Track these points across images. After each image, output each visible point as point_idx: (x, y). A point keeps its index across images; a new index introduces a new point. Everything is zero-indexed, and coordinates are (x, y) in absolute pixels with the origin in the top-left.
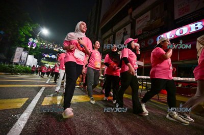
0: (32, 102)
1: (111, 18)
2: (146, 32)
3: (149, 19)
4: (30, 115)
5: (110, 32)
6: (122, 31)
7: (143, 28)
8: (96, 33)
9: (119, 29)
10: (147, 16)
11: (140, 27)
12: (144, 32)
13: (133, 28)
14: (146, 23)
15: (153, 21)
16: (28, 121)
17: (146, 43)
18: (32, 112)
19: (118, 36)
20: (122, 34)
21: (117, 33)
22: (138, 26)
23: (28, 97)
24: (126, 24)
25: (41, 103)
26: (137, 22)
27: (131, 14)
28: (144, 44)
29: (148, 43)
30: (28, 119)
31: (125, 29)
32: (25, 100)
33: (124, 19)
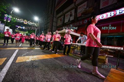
0: (9, 61)
1: (62, 5)
2: (83, 15)
3: (85, 7)
4: (8, 69)
5: (61, 13)
6: (69, 13)
7: (82, 12)
8: (53, 14)
9: (67, 12)
10: (85, 5)
11: (80, 12)
12: (82, 15)
13: (76, 12)
14: (84, 10)
15: (88, 8)
16: (6, 73)
17: (83, 22)
18: (9, 68)
19: (66, 16)
20: (69, 15)
21: (66, 15)
22: (79, 11)
23: (7, 57)
24: (72, 9)
25: (16, 61)
26: (78, 8)
27: (75, 3)
28: (82, 23)
29: (84, 22)
30: (7, 72)
31: (71, 12)
32: (4, 59)
33: (71, 6)
